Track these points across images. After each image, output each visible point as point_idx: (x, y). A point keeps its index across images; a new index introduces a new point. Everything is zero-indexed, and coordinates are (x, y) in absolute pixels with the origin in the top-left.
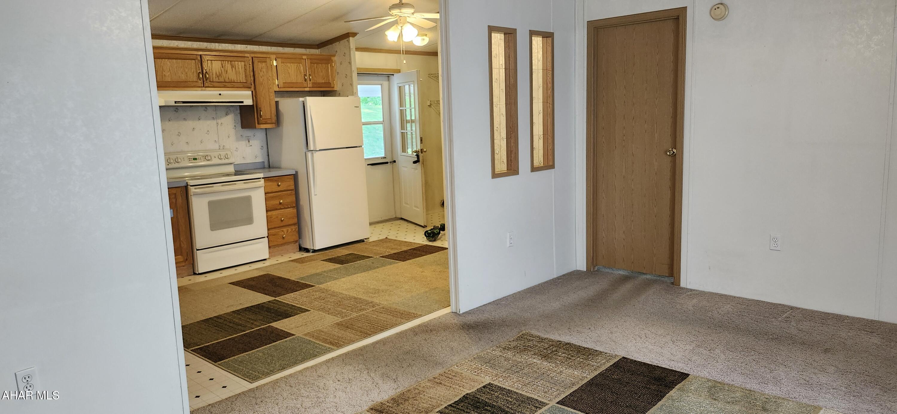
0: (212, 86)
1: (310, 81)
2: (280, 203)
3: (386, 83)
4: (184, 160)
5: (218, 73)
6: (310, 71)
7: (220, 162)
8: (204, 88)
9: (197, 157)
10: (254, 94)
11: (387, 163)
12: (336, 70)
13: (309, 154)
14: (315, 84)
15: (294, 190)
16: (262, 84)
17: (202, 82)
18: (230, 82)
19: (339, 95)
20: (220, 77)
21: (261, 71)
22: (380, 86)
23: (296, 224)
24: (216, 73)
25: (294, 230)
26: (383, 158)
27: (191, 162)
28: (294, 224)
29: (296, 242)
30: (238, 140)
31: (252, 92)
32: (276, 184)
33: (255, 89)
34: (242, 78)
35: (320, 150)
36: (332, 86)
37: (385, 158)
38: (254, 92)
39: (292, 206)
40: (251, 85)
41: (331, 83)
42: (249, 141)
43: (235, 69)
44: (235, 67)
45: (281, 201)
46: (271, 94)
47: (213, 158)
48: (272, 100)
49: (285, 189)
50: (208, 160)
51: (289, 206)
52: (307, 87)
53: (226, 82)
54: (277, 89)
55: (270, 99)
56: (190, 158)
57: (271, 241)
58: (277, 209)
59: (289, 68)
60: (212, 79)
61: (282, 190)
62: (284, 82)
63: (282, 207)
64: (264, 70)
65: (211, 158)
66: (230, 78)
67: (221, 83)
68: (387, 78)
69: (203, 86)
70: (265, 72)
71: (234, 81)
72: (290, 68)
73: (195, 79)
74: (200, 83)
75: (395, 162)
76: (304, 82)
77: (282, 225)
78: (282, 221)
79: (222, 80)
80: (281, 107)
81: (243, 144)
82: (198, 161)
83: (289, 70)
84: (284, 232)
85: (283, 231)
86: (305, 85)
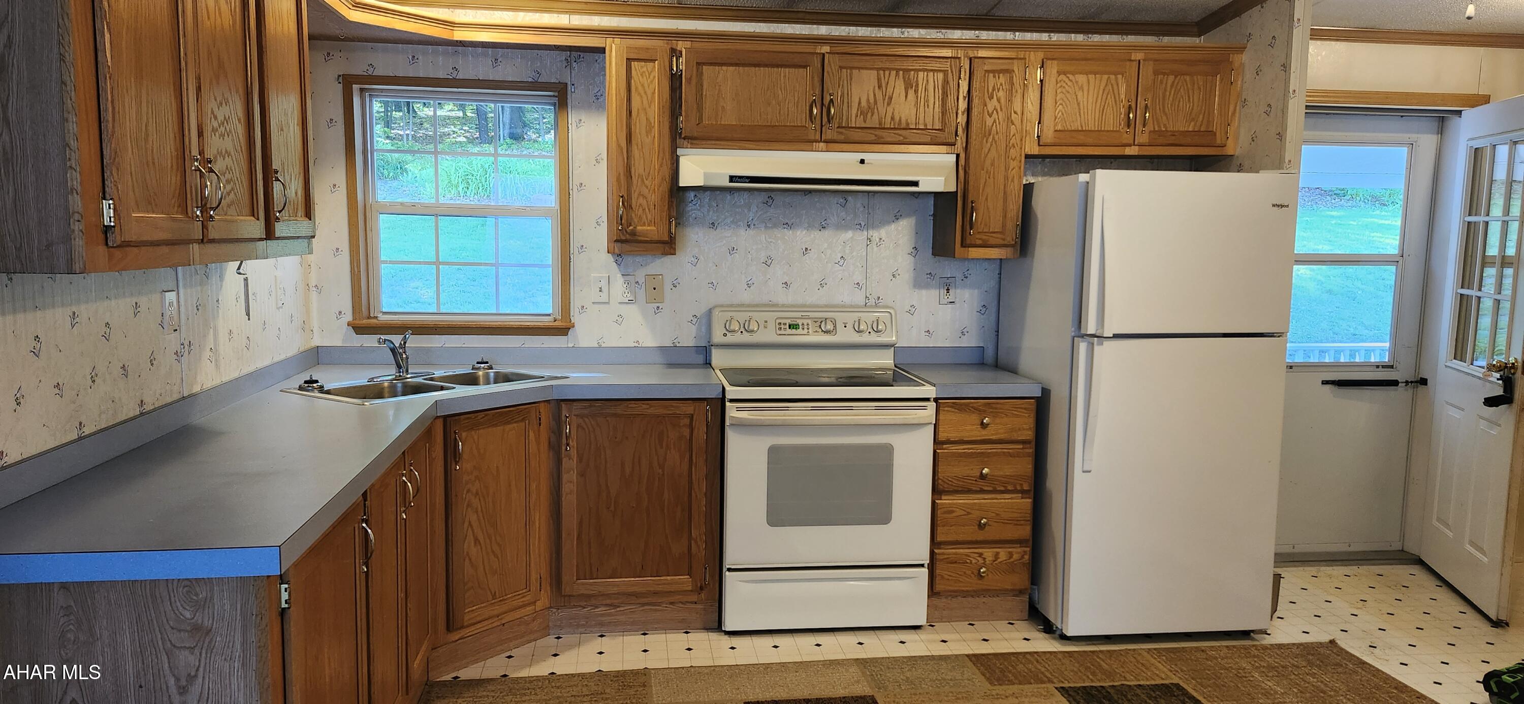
0: (842, 137)
1: (1144, 126)
2: (982, 477)
3: (1428, 142)
4: (765, 327)
5: (864, 103)
6: (1149, 96)
7: (856, 338)
8: (822, 144)
9: (800, 322)
10: (962, 162)
11: (1394, 383)
12: (1239, 95)
13: (1082, 347)
14: (1158, 137)
15: (1034, 443)
16: (990, 135)
17: (818, 128)
18: (895, 129)
19: (1240, 169)
20: (869, 114)
21: (991, 98)
22: (1405, 150)
23: (1026, 541)
24: (860, 103)
25: (1015, 557)
26: (1383, 367)
27: (782, 332)
28: (1020, 542)
29: (1021, 592)
30: (918, 284)
31: (958, 156)
32: (974, 418)
33: (966, 149)
34: (931, 115)
35: (1116, 336)
36: (1218, 142)
37: (1392, 367)
38: (962, 156)
39: (1019, 488)
40: (956, 135)
41: (1215, 134)
42: (948, 290)
43: (916, 91)
44: (917, 85)
45: (985, 471)
46: (1013, 164)
47: (840, 326)
48: (1013, 181)
49: (1002, 436)
50: (825, 332)
51: (1010, 488)
52: (1130, 145)
53: (884, 128)
54: (1036, 150)
55: (1006, 178)
56: (783, 321)
57: (942, 577)
58: (969, 491)
59: (1081, 88)
60: (848, 119)
61: (994, 437)
62: (1059, 127)
63: (986, 488)
64: (1001, 94)
65: (835, 327)
66: (897, 118)
67: (869, 131)
68: (1435, 125)
69: (818, 137)
70: (1003, 101)
71: (908, 124)
72: (1086, 88)
73: (801, 118)
74: (812, 130)
75: (1424, 382)
76: (1122, 126)
77: (980, 538)
78: (981, 527)
79: (873, 121)
80: (1039, 203)
81: (930, 296)
82: (800, 331)
83: (1080, 94)
84: (984, 559)
85: (981, 555)
86: (1127, 138)
